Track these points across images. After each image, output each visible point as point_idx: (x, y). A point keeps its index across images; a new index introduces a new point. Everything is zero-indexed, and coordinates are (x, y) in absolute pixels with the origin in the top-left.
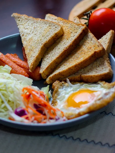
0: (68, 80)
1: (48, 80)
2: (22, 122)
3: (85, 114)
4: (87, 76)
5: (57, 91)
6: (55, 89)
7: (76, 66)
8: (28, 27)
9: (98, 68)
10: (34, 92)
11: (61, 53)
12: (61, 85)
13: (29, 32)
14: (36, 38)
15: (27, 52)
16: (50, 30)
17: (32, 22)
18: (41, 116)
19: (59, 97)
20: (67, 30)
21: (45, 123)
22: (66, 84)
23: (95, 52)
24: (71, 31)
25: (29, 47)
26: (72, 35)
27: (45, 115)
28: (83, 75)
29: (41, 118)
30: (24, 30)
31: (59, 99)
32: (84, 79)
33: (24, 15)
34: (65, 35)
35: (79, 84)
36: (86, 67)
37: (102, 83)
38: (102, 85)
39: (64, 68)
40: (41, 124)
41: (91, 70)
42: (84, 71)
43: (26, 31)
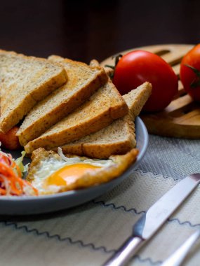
1: (27, 147)
4: (91, 147)
5: (37, 164)
6: (35, 160)
7: (76, 129)
11: (56, 107)
12: (47, 156)
14: (21, 84)
19: (38, 172)
20: (73, 77)
23: (110, 109)
28: (86, 145)
31: (37, 175)
32: (87, 150)
34: (69, 82)
35: (77, 158)
36: (93, 133)
39: (56, 131)
41: (101, 137)
42: (90, 138)
43: (8, 74)
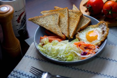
0: (78, 32)
8: (42, 21)
9: (84, 22)
12: (78, 36)
13: (45, 23)
16: (55, 17)
17: (42, 18)
22: (79, 34)
23: (80, 16)
24: (62, 13)
25: (52, 29)
26: (64, 14)
30: (41, 23)
32: (82, 28)
33: (35, 17)
35: (82, 32)
36: (79, 24)
38: (92, 27)
41: (82, 23)
43: (43, 23)
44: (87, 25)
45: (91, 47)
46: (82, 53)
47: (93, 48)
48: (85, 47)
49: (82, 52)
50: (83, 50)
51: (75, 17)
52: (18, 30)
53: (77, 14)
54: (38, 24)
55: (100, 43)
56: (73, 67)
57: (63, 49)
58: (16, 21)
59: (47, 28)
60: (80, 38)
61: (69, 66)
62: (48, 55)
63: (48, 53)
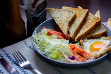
0: (86, 38)
1: (76, 40)
2: (76, 62)
3: (105, 54)
4: (95, 35)
6: (82, 44)
7: (88, 31)
8: (56, 14)
9: (99, 30)
10: (76, 47)
11: (79, 25)
12: (83, 41)
13: (58, 16)
14: (63, 19)
15: (60, 27)
16: (70, 14)
17: (58, 11)
18: (83, 58)
19: (84, 47)
20: (78, 13)
21: (86, 61)
22: (86, 40)
23: (97, 22)
24: (80, 13)
25: (61, 24)
26: (81, 15)
27: (84, 57)
28: (92, 35)
29: (83, 59)
30: (54, 16)
31: (85, 48)
33: (52, 8)
35: (91, 40)
36: (92, 31)
37: (104, 37)
38: (104, 38)
39: (82, 32)
40: (85, 62)
41: (95, 31)
42: (92, 32)
43: (56, 16)
44: (100, 34)
45: (85, 55)
46: (71, 57)
47: (87, 58)
48: (79, 52)
49: (72, 55)
50: (74, 55)
51: (91, 22)
52: (32, 15)
53: (95, 20)
54: (51, 16)
55: (98, 56)
56: (57, 69)
57: (53, 45)
58: (31, 5)
59: (57, 22)
60: (84, 44)
61: (54, 66)
62: (36, 45)
63: (38, 43)
